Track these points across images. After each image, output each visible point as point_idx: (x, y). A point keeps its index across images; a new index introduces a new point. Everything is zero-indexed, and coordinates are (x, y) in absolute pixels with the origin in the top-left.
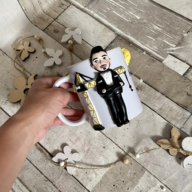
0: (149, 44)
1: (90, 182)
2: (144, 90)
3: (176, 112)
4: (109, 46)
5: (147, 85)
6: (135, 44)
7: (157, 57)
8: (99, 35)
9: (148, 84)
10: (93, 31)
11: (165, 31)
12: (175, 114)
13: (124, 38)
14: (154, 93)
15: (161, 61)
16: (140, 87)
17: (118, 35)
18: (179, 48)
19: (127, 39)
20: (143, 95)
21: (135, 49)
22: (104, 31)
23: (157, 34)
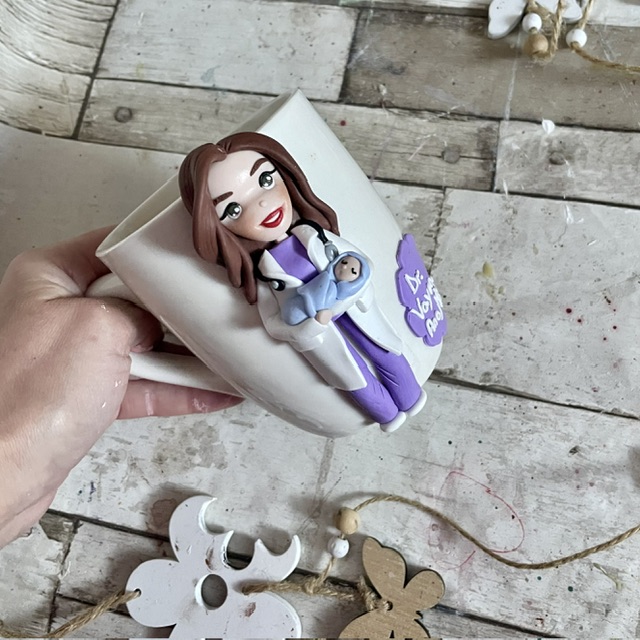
1: (608, 618)
2: (584, 154)
4: (351, 65)
5: (579, 132)
6: (442, 8)
8: (290, 46)
9: (582, 126)
10: (261, 43)
13: (387, 7)
14: (625, 147)
16: (561, 151)
19: (401, 7)
20: (589, 172)
21: (451, 26)
22: (300, 20)
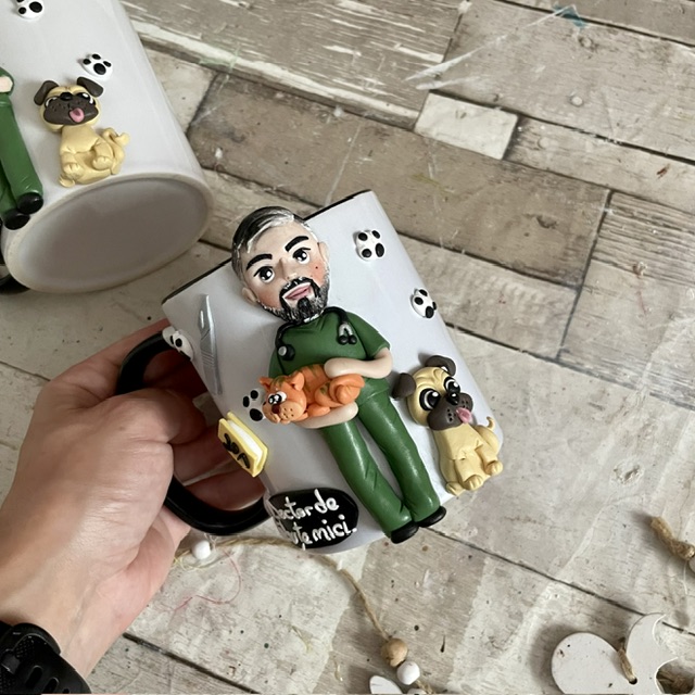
0: (345, 75)
3: (523, 302)
7: (390, 115)
11: (387, 13)
12: (522, 308)
15: (408, 126)
17: (218, 71)
18: (456, 60)
23: (360, 28)
